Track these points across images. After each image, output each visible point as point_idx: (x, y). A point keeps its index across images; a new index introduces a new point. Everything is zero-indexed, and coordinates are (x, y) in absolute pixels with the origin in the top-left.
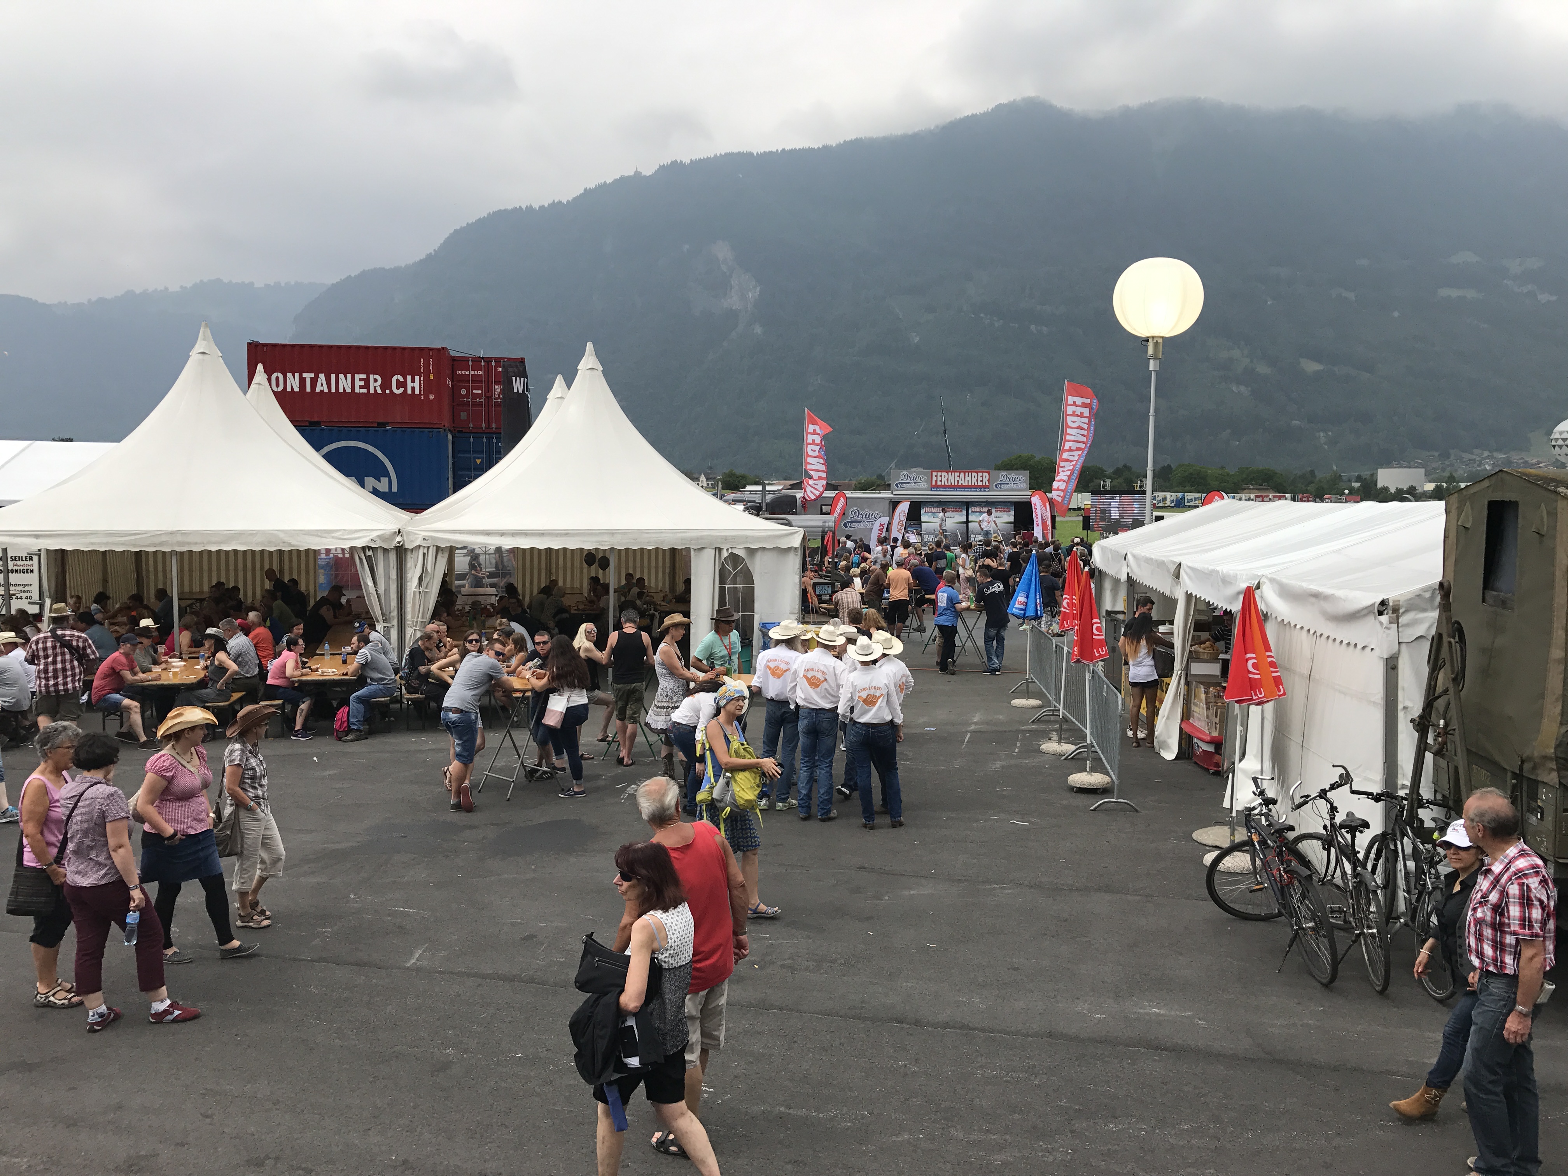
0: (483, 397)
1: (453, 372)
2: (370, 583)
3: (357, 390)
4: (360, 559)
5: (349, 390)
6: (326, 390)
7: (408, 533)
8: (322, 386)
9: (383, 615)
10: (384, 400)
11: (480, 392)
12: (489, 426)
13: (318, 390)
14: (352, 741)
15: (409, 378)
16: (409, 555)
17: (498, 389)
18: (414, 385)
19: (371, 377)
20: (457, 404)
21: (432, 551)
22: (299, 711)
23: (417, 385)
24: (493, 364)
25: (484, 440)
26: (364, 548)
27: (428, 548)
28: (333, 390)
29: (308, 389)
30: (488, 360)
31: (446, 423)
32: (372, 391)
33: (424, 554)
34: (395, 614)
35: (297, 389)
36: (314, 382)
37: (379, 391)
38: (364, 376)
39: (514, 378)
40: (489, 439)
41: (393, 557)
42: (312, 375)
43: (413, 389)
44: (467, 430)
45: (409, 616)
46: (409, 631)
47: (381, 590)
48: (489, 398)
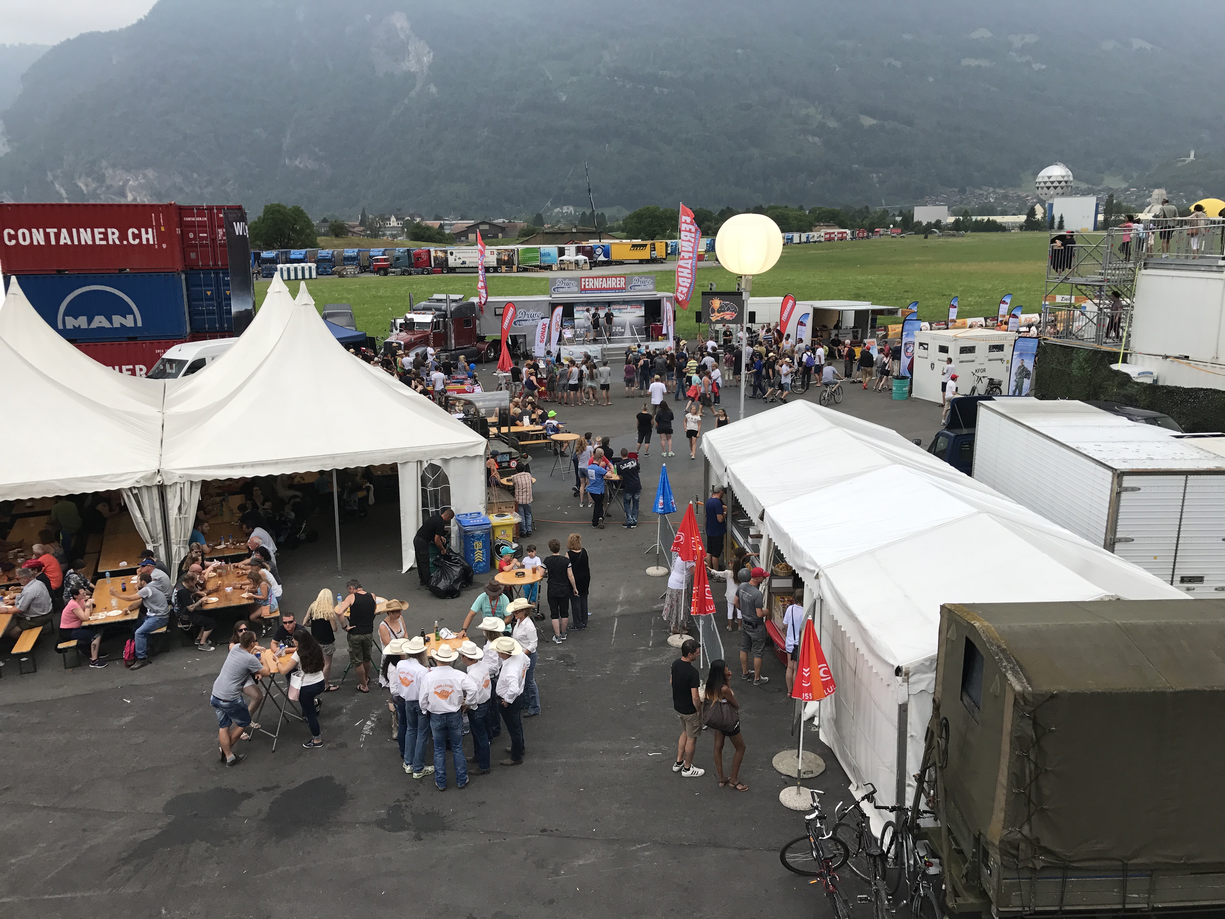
0: (209, 239)
1: (181, 219)
2: (138, 514)
3: (98, 242)
4: (128, 496)
5: (90, 242)
6: (69, 243)
7: (167, 473)
8: (65, 238)
9: (152, 537)
10: (122, 250)
11: (206, 235)
12: (215, 264)
13: (62, 242)
14: (138, 668)
15: (143, 230)
16: (168, 490)
17: (220, 232)
18: (148, 236)
19: (110, 231)
20: (186, 245)
21: (187, 486)
22: (92, 646)
23: (150, 236)
24: (215, 211)
25: (213, 275)
26: (130, 489)
27: (184, 483)
28: (76, 242)
29: (53, 242)
30: (210, 209)
31: (179, 266)
32: (111, 242)
33: (181, 488)
34: (161, 535)
35: (42, 243)
36: (58, 236)
37: (117, 242)
38: (103, 230)
39: (234, 223)
40: (217, 274)
41: (155, 492)
42: (55, 230)
43: (148, 240)
44: (198, 268)
45: (173, 536)
46: (174, 548)
47: (148, 519)
48: (214, 240)
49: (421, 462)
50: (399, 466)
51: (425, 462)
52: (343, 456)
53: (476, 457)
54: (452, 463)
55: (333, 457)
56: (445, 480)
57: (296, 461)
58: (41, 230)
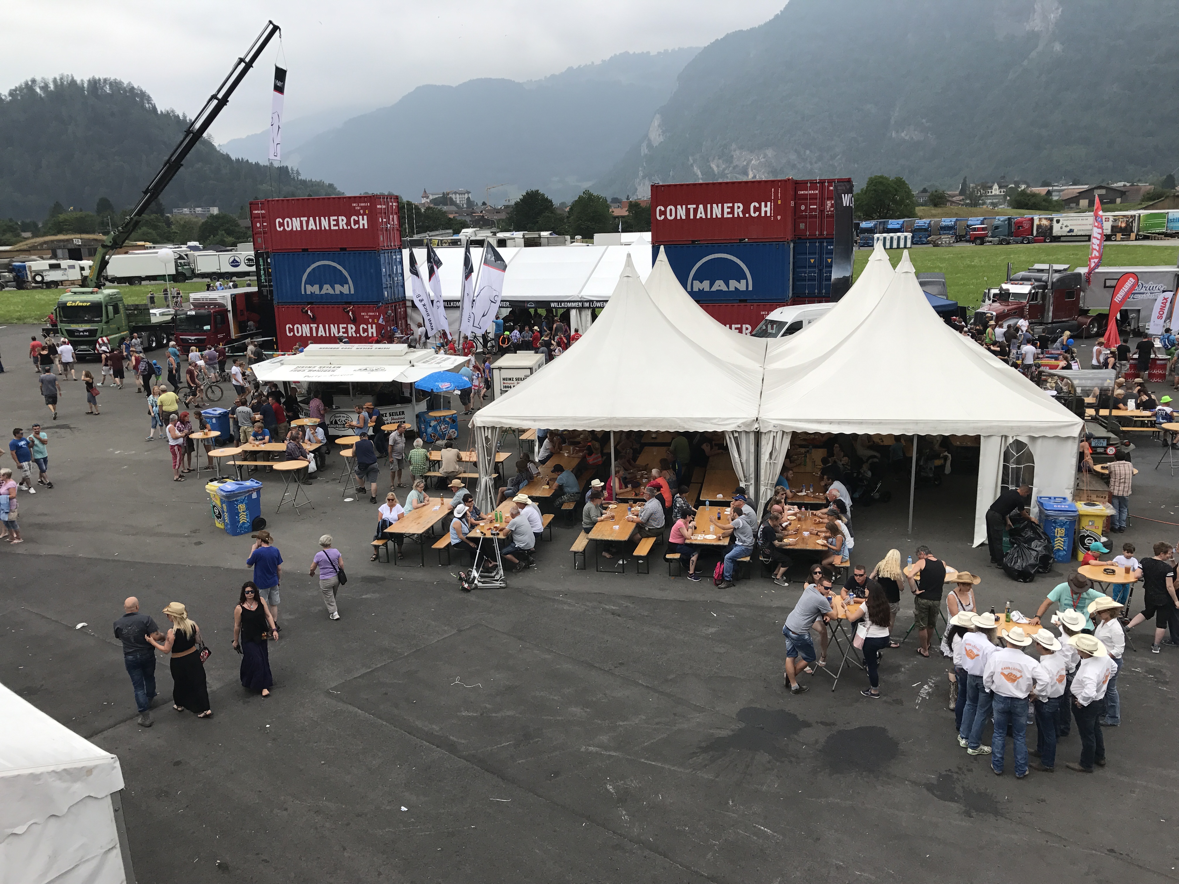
0: (818, 211)
1: (796, 193)
2: (736, 455)
3: (726, 215)
4: (730, 438)
5: (719, 216)
6: (704, 217)
7: (763, 421)
8: (701, 213)
9: (745, 477)
10: (745, 222)
11: (816, 207)
12: (821, 234)
13: (698, 217)
14: (725, 588)
15: (763, 204)
16: (763, 436)
17: (829, 203)
18: (767, 209)
19: (736, 205)
20: (797, 216)
21: (780, 434)
22: (691, 562)
23: (768, 209)
24: (826, 184)
25: (817, 244)
26: (732, 432)
27: (777, 432)
28: (709, 217)
29: (692, 217)
30: (822, 182)
31: (790, 237)
32: (736, 216)
33: (774, 436)
34: (753, 476)
35: (684, 217)
36: (696, 210)
37: (741, 215)
38: (731, 205)
40: (821, 243)
41: (752, 437)
42: (694, 206)
43: (766, 212)
44: (805, 237)
45: (762, 478)
46: (762, 489)
47: (744, 460)
48: (822, 211)
49: (1006, 437)
50: (982, 438)
51: (1011, 438)
52: (926, 422)
53: (1068, 438)
54: (1039, 442)
55: (916, 422)
56: (1030, 458)
57: (880, 423)
58: (684, 207)
